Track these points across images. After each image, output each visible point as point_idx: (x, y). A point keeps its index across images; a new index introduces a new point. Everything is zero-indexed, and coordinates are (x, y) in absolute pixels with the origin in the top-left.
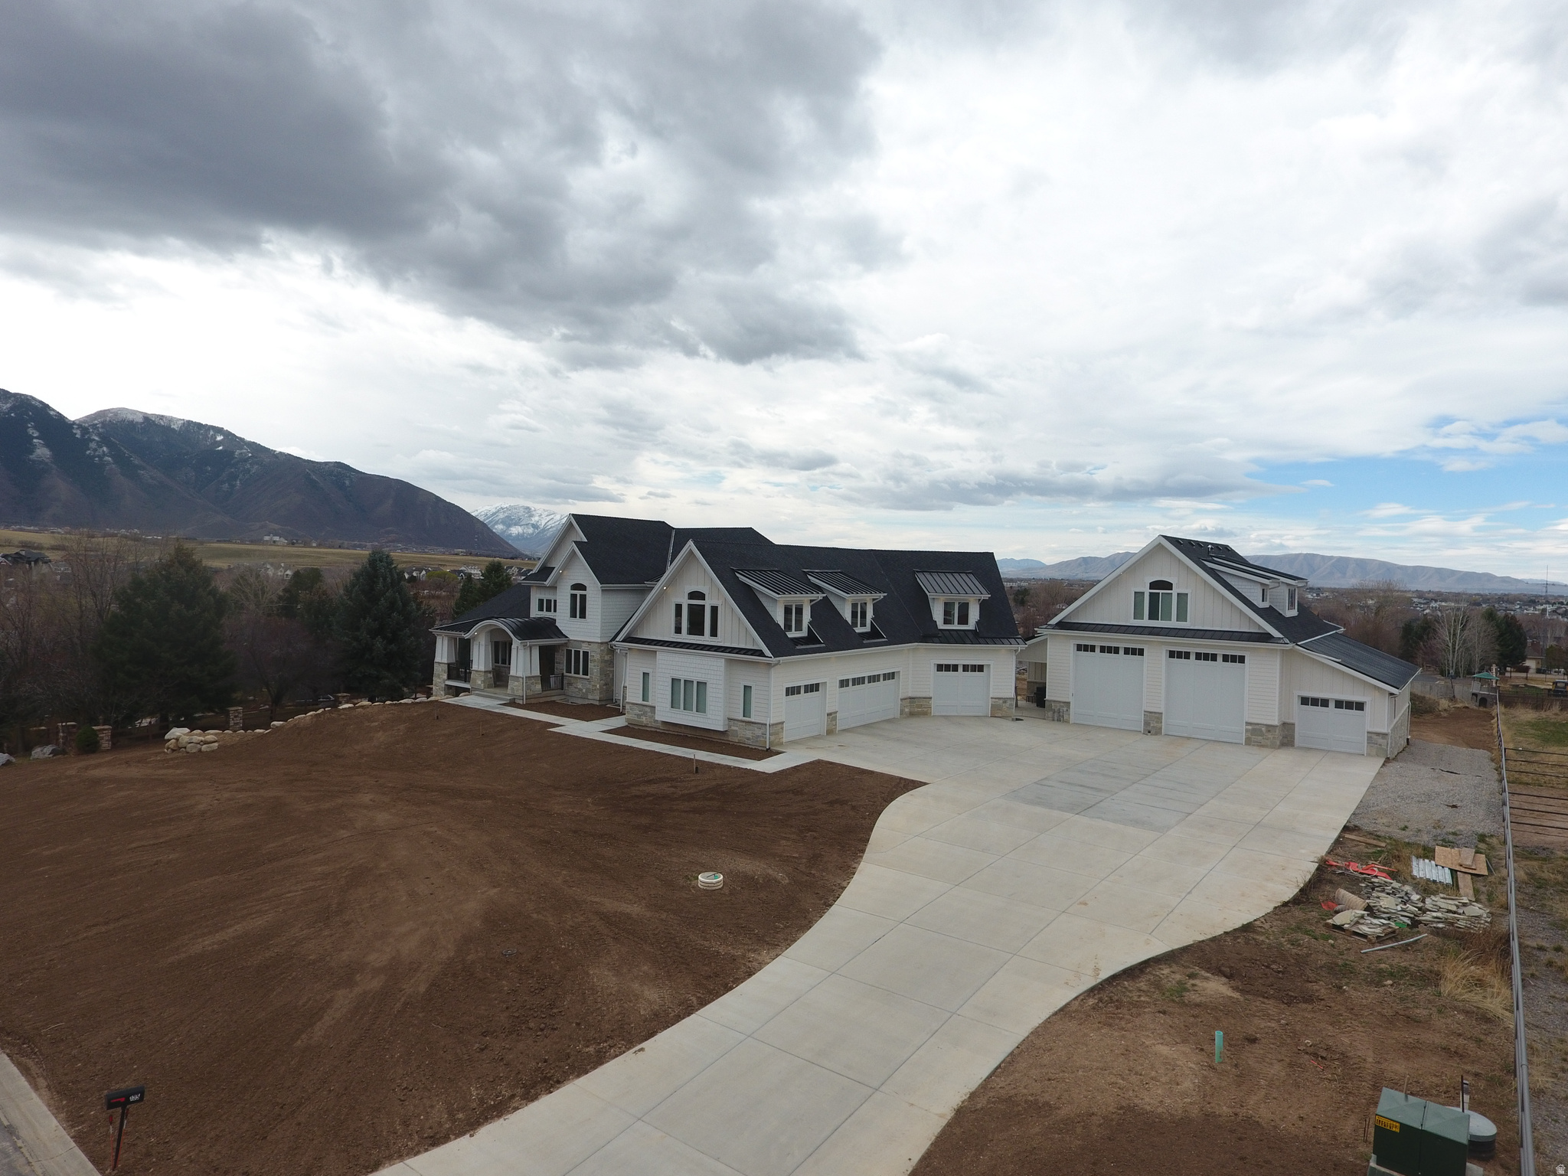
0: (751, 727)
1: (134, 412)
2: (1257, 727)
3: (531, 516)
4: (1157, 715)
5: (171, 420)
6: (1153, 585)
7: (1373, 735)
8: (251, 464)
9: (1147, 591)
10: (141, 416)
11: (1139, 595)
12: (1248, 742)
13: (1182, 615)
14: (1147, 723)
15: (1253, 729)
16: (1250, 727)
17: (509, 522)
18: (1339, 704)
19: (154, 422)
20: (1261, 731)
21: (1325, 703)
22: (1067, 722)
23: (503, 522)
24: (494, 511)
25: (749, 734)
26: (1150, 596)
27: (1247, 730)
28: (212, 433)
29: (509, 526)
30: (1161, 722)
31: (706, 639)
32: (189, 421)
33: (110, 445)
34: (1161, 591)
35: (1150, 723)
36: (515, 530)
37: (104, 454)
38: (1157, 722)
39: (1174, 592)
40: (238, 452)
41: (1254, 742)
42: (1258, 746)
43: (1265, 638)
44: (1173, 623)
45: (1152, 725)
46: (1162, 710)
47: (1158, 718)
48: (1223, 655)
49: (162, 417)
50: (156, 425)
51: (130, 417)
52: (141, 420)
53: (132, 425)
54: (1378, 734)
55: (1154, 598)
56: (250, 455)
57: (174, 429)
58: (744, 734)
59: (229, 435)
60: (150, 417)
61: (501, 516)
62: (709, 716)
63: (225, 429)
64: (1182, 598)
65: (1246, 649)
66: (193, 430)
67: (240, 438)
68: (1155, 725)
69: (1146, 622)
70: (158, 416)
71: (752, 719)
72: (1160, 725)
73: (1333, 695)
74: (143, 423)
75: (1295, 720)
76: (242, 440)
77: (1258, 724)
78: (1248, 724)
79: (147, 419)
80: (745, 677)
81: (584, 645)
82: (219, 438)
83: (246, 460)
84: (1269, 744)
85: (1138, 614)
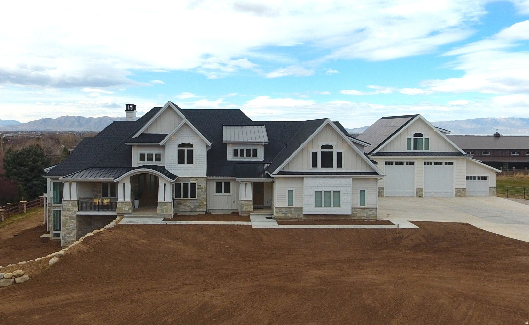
0: (366, 210)
2: (459, 189)
4: (421, 189)
6: (415, 135)
7: (491, 188)
9: (413, 138)
11: (409, 139)
12: (456, 196)
13: (427, 148)
14: (417, 193)
15: (457, 190)
16: (456, 190)
18: (479, 178)
20: (460, 190)
21: (474, 178)
22: (383, 196)
25: (364, 214)
26: (414, 139)
27: (455, 191)
30: (423, 192)
31: (335, 168)
34: (418, 138)
35: (418, 193)
38: (421, 192)
39: (424, 137)
41: (458, 195)
42: (459, 197)
43: (460, 154)
44: (424, 151)
45: (419, 193)
46: (423, 187)
47: (421, 190)
48: (445, 162)
54: (493, 187)
55: (415, 140)
58: (363, 214)
62: (343, 208)
64: (427, 139)
65: (453, 159)
68: (421, 193)
69: (412, 151)
71: (366, 207)
72: (422, 193)
73: (476, 175)
75: (466, 186)
77: (459, 188)
78: (456, 188)
80: (362, 186)
81: (191, 179)
84: (463, 195)
85: (409, 148)
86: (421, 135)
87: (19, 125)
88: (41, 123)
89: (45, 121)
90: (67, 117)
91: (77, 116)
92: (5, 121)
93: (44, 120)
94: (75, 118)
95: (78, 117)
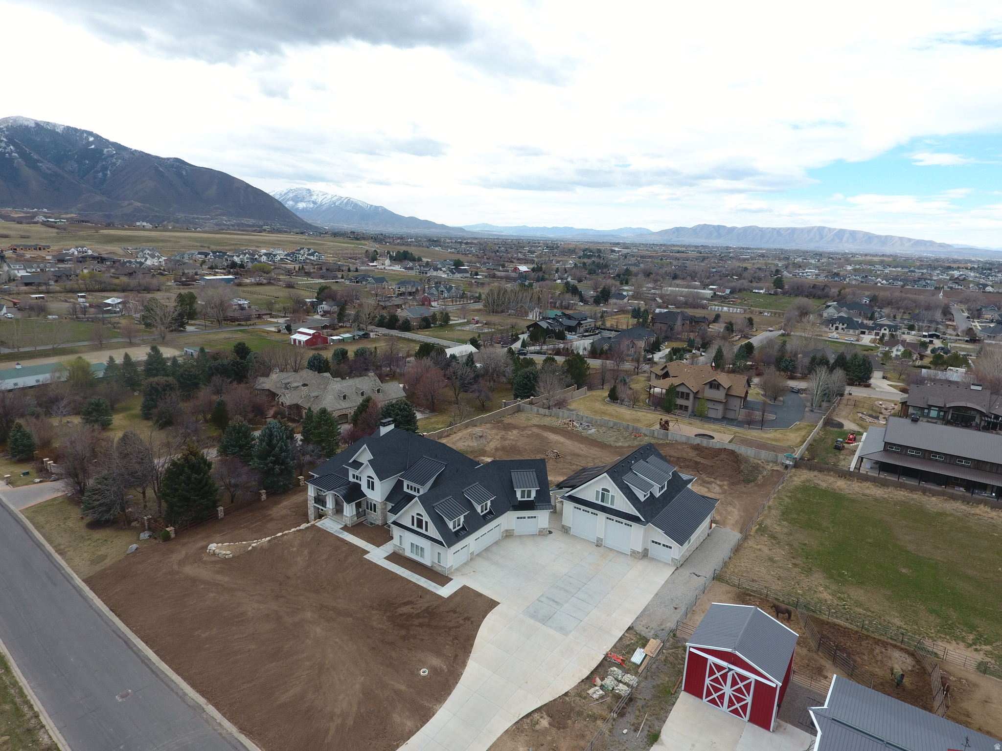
1: (28, 120)
2: (634, 551)
3: (311, 195)
5: (55, 125)
6: (603, 489)
7: (674, 558)
8: (116, 159)
10: (33, 122)
11: (598, 492)
12: (631, 557)
13: (612, 504)
14: (597, 542)
17: (296, 199)
18: (664, 545)
19: (43, 126)
20: (636, 553)
21: (659, 544)
22: (569, 534)
23: (293, 200)
24: (286, 191)
26: (602, 493)
27: (631, 552)
28: (85, 135)
29: (297, 202)
31: (423, 531)
32: (67, 127)
33: (15, 144)
34: (606, 493)
36: (301, 205)
37: (12, 152)
39: (610, 494)
40: (105, 150)
42: (634, 558)
43: (639, 520)
44: (609, 505)
46: (603, 538)
47: (601, 541)
49: (48, 123)
50: (45, 129)
51: (26, 123)
52: (33, 125)
53: (27, 129)
56: (114, 152)
57: (58, 132)
59: (97, 137)
60: (40, 123)
61: (291, 195)
63: (94, 132)
64: (613, 497)
66: (71, 132)
67: (106, 140)
69: (600, 503)
70: (45, 122)
73: (662, 543)
74: (35, 127)
75: (649, 548)
76: (107, 141)
78: (631, 549)
79: (37, 124)
80: (437, 550)
81: (374, 501)
82: (91, 139)
83: (112, 156)
84: (639, 557)
85: (597, 499)
86: (608, 491)
87: (649, 234)
88: (674, 232)
89: (678, 230)
90: (705, 225)
91: (716, 224)
92: (634, 229)
93: (677, 228)
94: (714, 227)
95: (718, 226)
